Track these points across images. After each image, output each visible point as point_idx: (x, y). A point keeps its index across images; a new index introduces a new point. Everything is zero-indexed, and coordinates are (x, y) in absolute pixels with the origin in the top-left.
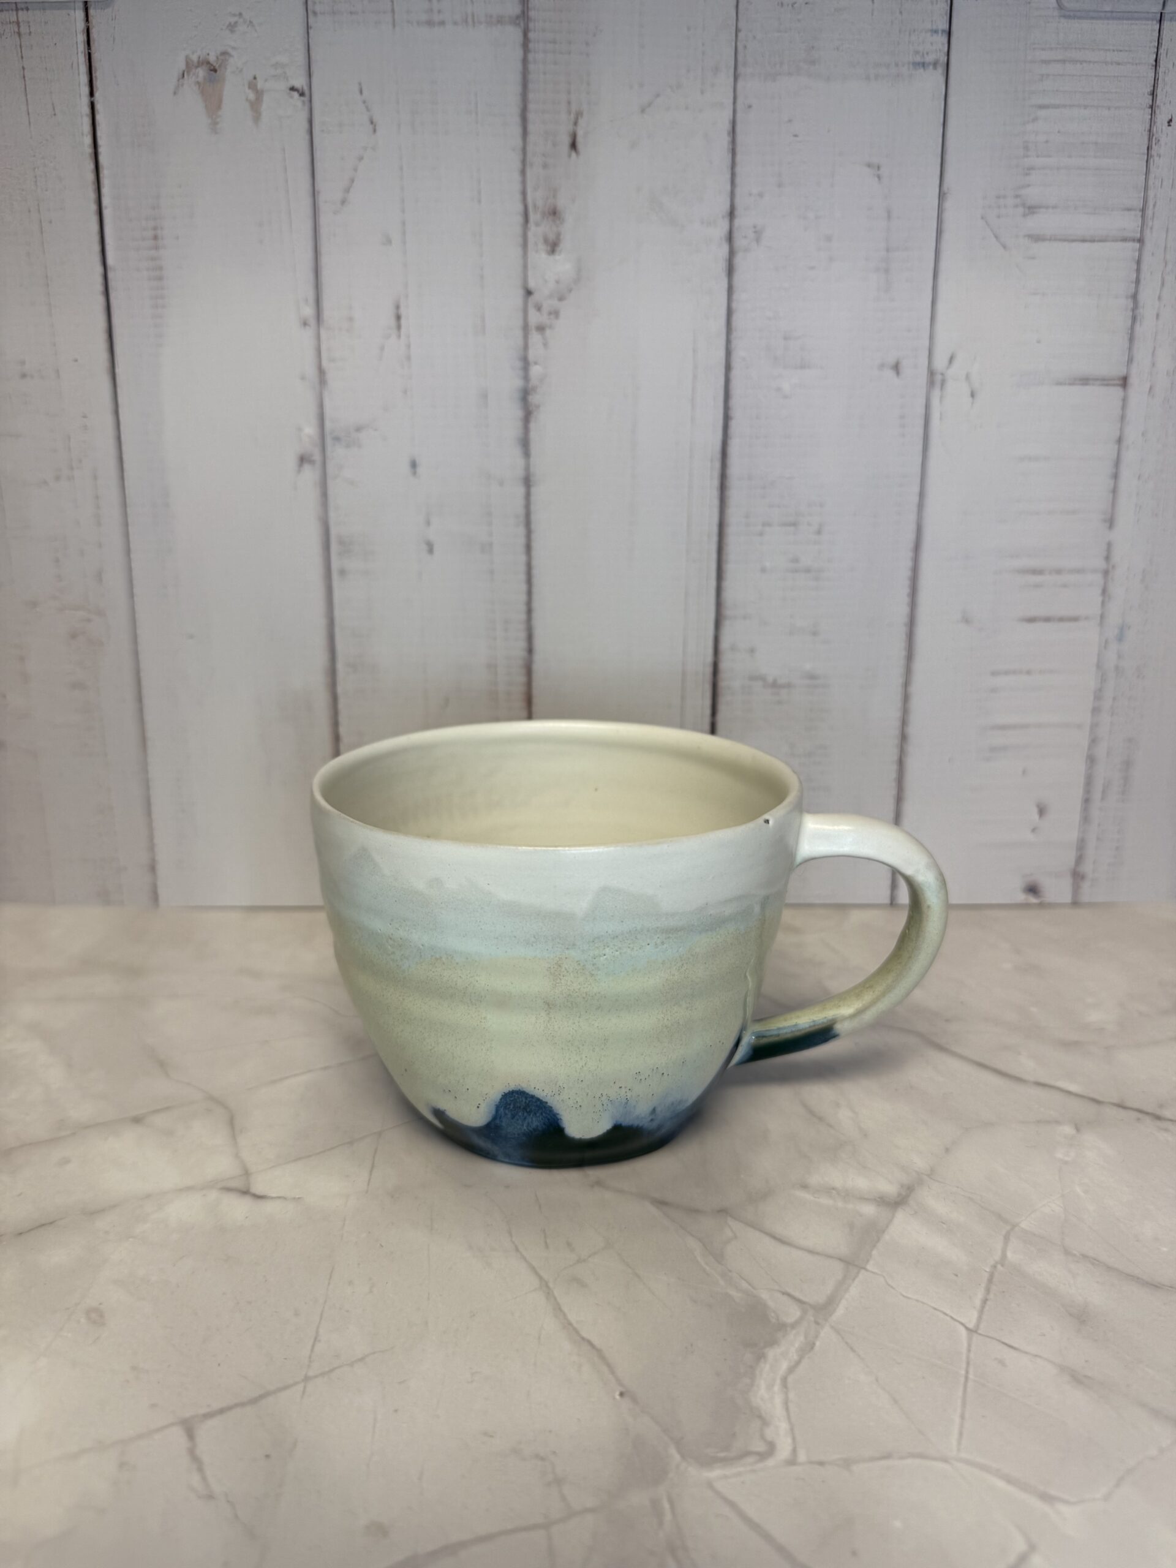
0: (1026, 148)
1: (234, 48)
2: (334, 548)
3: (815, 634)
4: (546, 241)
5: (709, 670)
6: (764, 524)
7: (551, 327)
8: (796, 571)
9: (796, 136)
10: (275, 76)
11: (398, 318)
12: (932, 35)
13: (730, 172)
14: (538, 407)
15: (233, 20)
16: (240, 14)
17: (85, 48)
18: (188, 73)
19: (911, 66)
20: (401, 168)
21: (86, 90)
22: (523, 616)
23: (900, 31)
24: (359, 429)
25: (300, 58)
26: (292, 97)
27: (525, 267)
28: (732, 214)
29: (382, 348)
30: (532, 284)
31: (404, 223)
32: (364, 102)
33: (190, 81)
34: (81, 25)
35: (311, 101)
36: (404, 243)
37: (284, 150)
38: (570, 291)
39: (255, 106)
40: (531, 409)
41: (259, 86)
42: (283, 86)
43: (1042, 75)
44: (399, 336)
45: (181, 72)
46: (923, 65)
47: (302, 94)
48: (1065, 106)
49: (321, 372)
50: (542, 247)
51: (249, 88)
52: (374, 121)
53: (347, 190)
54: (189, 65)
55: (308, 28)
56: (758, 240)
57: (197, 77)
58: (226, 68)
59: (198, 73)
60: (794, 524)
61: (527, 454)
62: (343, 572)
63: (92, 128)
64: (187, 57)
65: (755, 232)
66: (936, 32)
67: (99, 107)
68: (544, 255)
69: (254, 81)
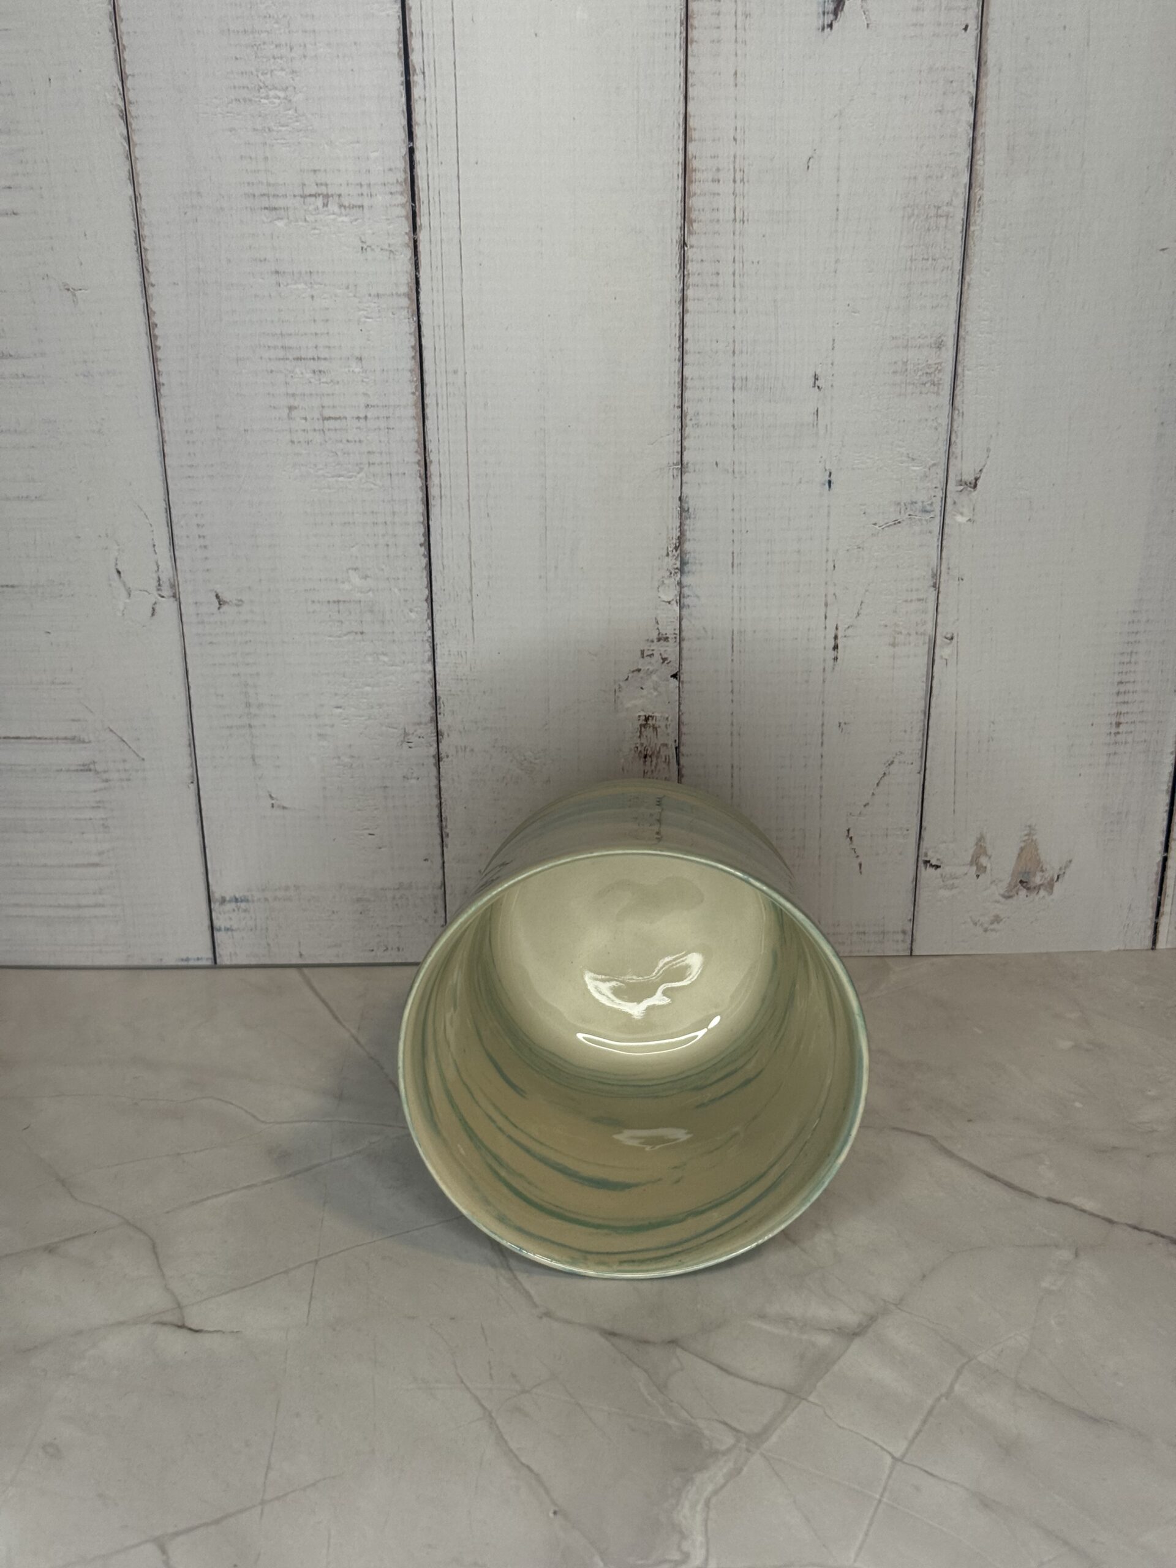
0: (105, 826)
1: (998, 902)
2: (947, 378)
3: (277, 272)
4: (655, 728)
5: (423, 220)
6: (366, 417)
7: (652, 641)
8: (314, 359)
9: (373, 835)
10: (953, 879)
11: (836, 647)
12: (231, 926)
13: (443, 800)
14: (668, 555)
15: (995, 926)
16: (986, 930)
17: (1165, 898)
18: (1052, 880)
19: (250, 898)
20: (821, 797)
21: (1170, 863)
22: (690, 293)
23: (267, 929)
24: (897, 522)
25: (924, 895)
26: (938, 860)
27: (680, 704)
28: (438, 758)
29: (858, 614)
30: (674, 683)
31: (822, 743)
32: (858, 856)
33: (1051, 872)
34: (1164, 921)
35: (918, 856)
36: (823, 725)
37: (954, 811)
38: (627, 679)
39: (981, 849)
40: (676, 554)
41: (974, 868)
42: (946, 870)
43: (101, 893)
44: (837, 628)
45: (1060, 880)
46: (237, 900)
47: (926, 862)
48: (69, 866)
49: (936, 586)
50: (662, 724)
51: (986, 867)
52: (848, 839)
53: (885, 774)
54: (1050, 886)
55: (913, 920)
56: (406, 734)
57: (1042, 876)
58: (1010, 884)
59: (1041, 880)
60: (325, 419)
61: (680, 499)
62: (939, 345)
63: (1171, 829)
64: (1051, 894)
65: (409, 742)
66: (227, 930)
67: (1160, 848)
68: (656, 714)
69: (978, 874)
